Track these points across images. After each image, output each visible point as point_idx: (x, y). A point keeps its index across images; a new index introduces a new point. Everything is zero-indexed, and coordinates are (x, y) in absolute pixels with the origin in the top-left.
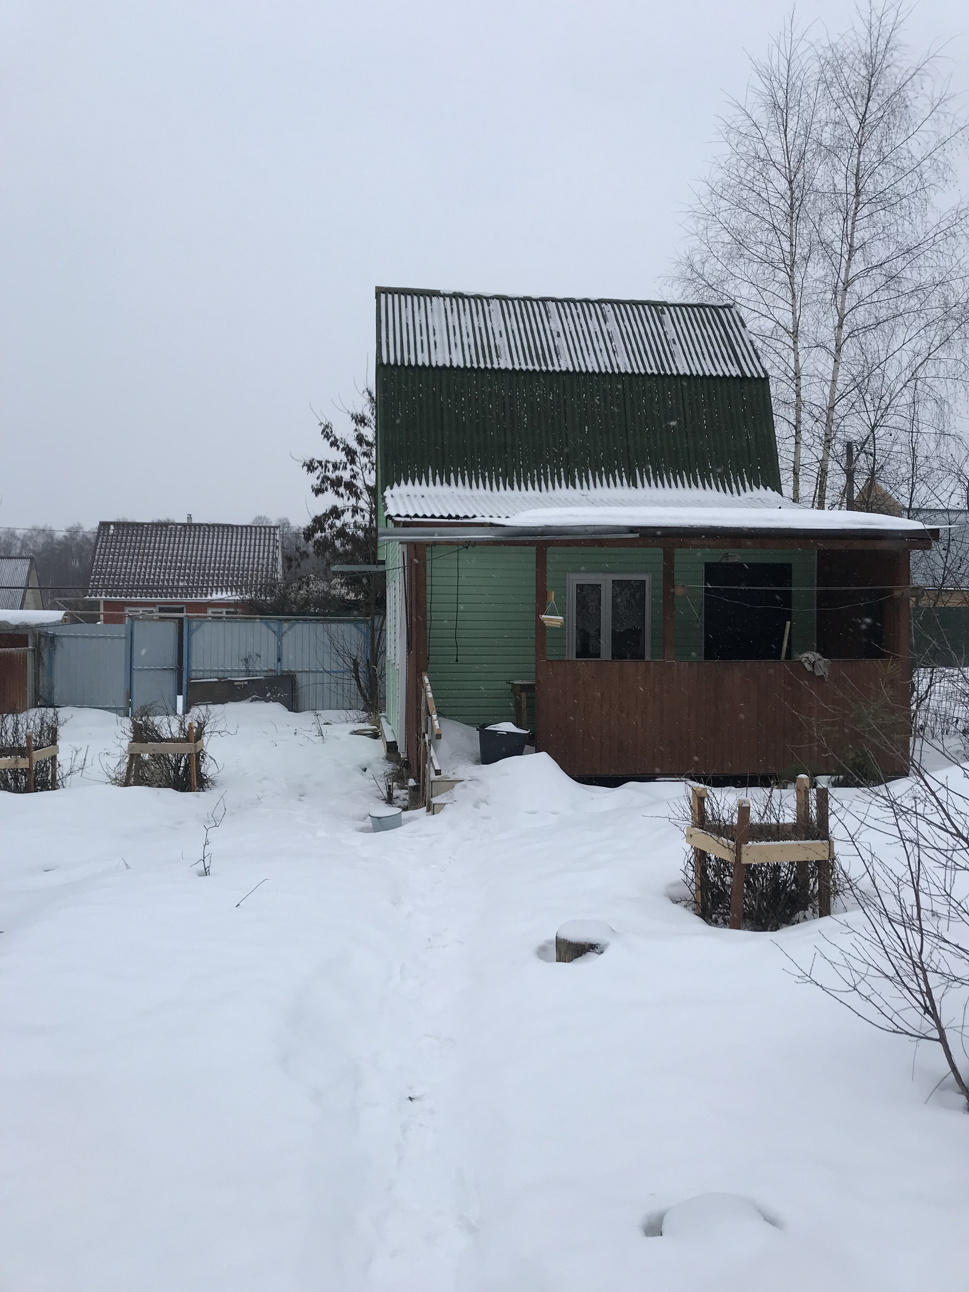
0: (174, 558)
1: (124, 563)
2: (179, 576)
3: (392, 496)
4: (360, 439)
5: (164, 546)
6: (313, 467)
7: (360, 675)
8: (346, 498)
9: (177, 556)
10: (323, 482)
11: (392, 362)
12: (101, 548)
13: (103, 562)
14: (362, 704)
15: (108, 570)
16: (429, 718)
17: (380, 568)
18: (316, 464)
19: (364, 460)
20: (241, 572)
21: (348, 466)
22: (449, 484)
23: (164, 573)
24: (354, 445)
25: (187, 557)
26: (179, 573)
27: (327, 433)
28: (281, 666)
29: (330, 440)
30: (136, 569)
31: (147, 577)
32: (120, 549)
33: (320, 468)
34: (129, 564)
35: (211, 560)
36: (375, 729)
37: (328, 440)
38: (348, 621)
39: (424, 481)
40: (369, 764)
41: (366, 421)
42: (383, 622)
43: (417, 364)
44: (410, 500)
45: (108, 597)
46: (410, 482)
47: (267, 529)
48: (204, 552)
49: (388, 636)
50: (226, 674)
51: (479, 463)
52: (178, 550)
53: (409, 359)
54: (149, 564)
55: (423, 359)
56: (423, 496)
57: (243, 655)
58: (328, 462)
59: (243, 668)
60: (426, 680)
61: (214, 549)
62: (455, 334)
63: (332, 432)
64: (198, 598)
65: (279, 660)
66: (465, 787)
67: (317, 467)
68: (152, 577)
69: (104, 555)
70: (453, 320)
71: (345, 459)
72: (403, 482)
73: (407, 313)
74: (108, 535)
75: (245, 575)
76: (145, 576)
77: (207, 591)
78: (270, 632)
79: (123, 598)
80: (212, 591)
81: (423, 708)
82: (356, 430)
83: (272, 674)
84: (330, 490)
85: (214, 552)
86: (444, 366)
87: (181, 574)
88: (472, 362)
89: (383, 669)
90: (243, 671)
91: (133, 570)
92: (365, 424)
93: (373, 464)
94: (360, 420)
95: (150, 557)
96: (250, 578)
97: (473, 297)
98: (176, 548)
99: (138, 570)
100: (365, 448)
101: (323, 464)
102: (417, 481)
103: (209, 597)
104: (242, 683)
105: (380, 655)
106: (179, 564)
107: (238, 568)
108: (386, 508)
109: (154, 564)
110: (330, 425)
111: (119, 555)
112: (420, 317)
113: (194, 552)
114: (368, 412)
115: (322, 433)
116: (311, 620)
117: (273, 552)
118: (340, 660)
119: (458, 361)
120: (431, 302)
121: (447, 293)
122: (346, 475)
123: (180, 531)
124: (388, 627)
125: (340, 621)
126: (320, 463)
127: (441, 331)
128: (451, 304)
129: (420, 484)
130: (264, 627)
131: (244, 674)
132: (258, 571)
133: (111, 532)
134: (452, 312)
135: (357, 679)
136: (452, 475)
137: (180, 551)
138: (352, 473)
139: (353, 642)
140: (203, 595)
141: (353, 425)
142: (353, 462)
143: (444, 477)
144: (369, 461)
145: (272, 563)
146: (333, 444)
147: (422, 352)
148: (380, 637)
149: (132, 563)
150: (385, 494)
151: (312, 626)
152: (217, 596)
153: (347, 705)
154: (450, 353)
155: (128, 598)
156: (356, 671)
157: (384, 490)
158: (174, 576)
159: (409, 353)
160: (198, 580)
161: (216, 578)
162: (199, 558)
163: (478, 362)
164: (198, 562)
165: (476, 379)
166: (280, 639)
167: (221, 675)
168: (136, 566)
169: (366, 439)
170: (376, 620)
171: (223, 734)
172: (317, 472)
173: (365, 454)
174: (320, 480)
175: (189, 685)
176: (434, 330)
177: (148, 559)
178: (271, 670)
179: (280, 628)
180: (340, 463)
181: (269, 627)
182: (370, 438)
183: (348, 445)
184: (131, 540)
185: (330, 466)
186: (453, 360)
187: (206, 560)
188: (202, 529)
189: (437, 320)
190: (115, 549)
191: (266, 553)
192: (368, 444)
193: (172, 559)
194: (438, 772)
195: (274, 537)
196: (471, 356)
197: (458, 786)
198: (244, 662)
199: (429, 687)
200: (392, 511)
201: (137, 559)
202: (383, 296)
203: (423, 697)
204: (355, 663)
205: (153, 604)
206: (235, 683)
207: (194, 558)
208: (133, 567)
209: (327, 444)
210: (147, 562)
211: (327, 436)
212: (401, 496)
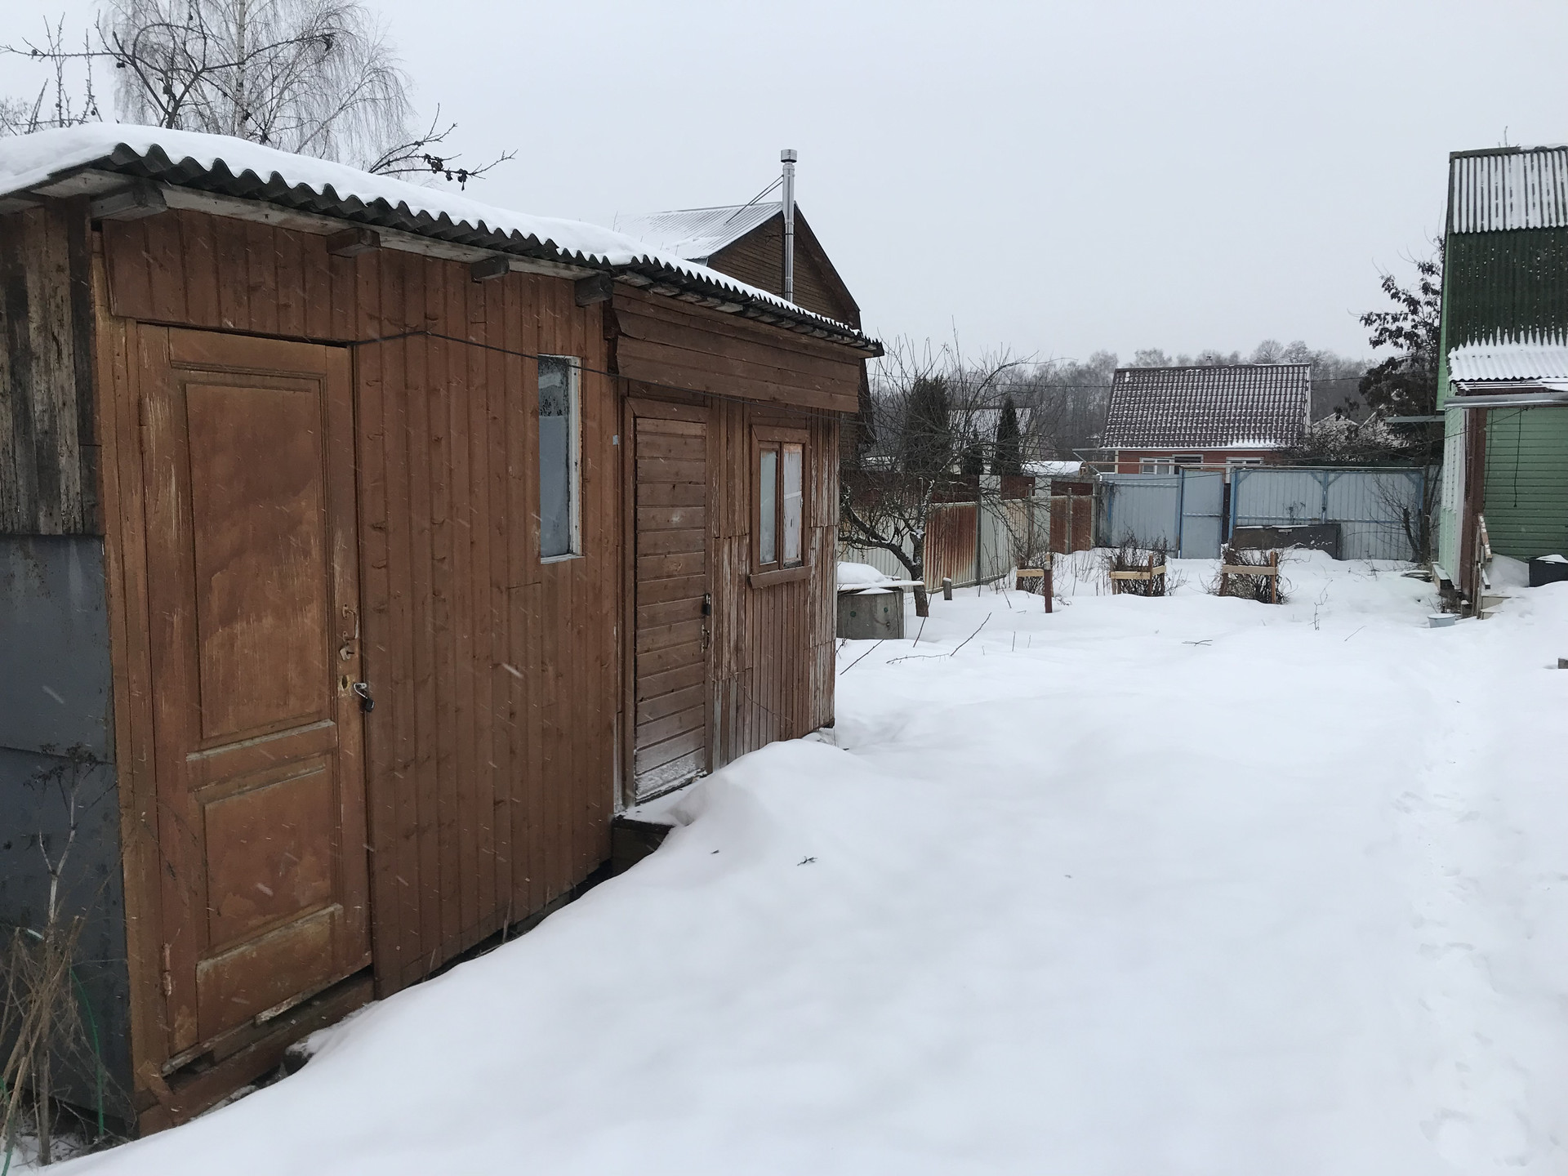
0: (1192, 404)
1: (1140, 412)
2: (1197, 423)
3: (1457, 359)
4: (1426, 288)
5: (1182, 392)
6: (1371, 320)
7: (1411, 525)
8: (1405, 348)
9: (1195, 403)
10: (1381, 334)
11: (1464, 231)
12: (1116, 396)
13: (1119, 411)
14: (1410, 553)
15: (1124, 419)
16: (1482, 547)
17: (1439, 419)
18: (1375, 317)
19: (1429, 309)
20: (1264, 418)
21: (1410, 317)
22: (1518, 341)
23: (1181, 420)
24: (1418, 295)
25: (1206, 402)
26: (1198, 420)
27: (1388, 285)
28: (1326, 515)
29: (1392, 292)
30: (1152, 417)
31: (1164, 425)
32: (1136, 397)
33: (1378, 321)
34: (1145, 412)
35: (1231, 405)
36: (1427, 573)
37: (1389, 292)
38: (1401, 471)
39: (1491, 341)
40: (1423, 597)
41: (1434, 269)
42: (1439, 471)
43: (1490, 230)
44: (1475, 361)
45: (1124, 447)
46: (1476, 342)
47: (1296, 368)
48: (1225, 397)
49: (1445, 486)
50: (1271, 522)
51: (1553, 320)
52: (1196, 396)
53: (1482, 225)
54: (1166, 412)
55: (1497, 224)
56: (1489, 357)
57: (1288, 505)
58: (1387, 314)
59: (1288, 516)
60: (1481, 519)
61: (1235, 393)
62: (1534, 194)
63: (1393, 284)
64: (1218, 447)
65: (1324, 509)
66: (1512, 602)
67: (1376, 320)
68: (1169, 425)
69: (1120, 404)
70: (1533, 178)
71: (1406, 310)
72: (1468, 343)
73: (1482, 177)
74: (1124, 383)
75: (1269, 421)
76: (1161, 424)
77: (1227, 439)
78: (1317, 483)
79: (1139, 447)
80: (1233, 438)
81: (1478, 541)
82: (1422, 279)
83: (1317, 523)
84: (1389, 342)
85: (1235, 397)
86: (1520, 229)
87: (1200, 422)
88: (1550, 222)
89: (1437, 519)
90: (1288, 519)
91: (1149, 419)
92: (1433, 273)
93: (1438, 312)
94: (1428, 269)
95: (1167, 405)
96: (1275, 424)
97: (1556, 150)
98: (1194, 394)
99: (1154, 419)
100: (1431, 297)
101: (1382, 316)
102: (1483, 341)
103: (1229, 446)
104: (1287, 531)
105: (1434, 505)
106: (1197, 411)
107: (1262, 413)
108: (1450, 373)
109: (1171, 411)
110: (1392, 278)
111: (1135, 404)
112: (1496, 179)
113: (1214, 397)
114: (1436, 260)
115: (1383, 286)
116: (1358, 470)
117: (1302, 394)
118: (1389, 509)
119: (1535, 222)
120: (1510, 161)
121: (1527, 149)
122: (1407, 326)
123: (1199, 375)
124: (1445, 476)
125: (1391, 472)
126: (1379, 316)
127: (1519, 192)
128: (1532, 161)
129: (1487, 344)
130: (1310, 477)
131: (1288, 522)
132: (1283, 415)
133: (1127, 380)
134: (1532, 168)
135: (1407, 528)
136: (1522, 333)
137: (1198, 397)
138: (1414, 323)
139: (1403, 491)
140: (1223, 444)
141: (1420, 275)
142: (1414, 312)
143: (1513, 335)
144: (1435, 310)
145: (1301, 405)
146: (1394, 296)
147: (1497, 216)
148: (1434, 487)
149: (1148, 411)
150: (1449, 356)
151: (1360, 476)
152: (1238, 445)
153: (1394, 555)
154: (1527, 215)
155: (1144, 447)
156: (1407, 521)
157: (1448, 353)
158: (1192, 424)
159: (1482, 219)
160: (1217, 427)
161: (1237, 425)
162: (1218, 404)
163: (1558, 221)
164: (1218, 407)
165: (1554, 237)
166: (1326, 488)
167: (1265, 522)
168: (1152, 414)
169: (1433, 288)
170: (1431, 470)
171: (1298, 561)
172: (1376, 325)
173: (1428, 303)
174: (1378, 332)
175: (1236, 531)
176: (1511, 191)
177: (1164, 406)
178: (1315, 519)
179: (1326, 478)
180: (1401, 315)
181: (1315, 478)
182: (1438, 287)
183: (1410, 296)
184: (1148, 387)
185: (1389, 318)
186: (1529, 222)
187: (1226, 406)
188: (1223, 372)
189: (1515, 181)
190: (1131, 397)
191: (1294, 396)
192: (1435, 292)
193: (1190, 406)
194: (1488, 587)
195: (1304, 376)
196: (1550, 215)
197: (1506, 601)
198: (1289, 511)
199: (1483, 525)
200: (1456, 376)
201: (1154, 406)
202: (1457, 161)
203: (1478, 535)
204: (1406, 513)
205: (1170, 454)
206: (1280, 531)
207: (1213, 404)
208: (1150, 416)
209: (1388, 295)
210: (1164, 410)
211: (1388, 289)
212: (1466, 356)
